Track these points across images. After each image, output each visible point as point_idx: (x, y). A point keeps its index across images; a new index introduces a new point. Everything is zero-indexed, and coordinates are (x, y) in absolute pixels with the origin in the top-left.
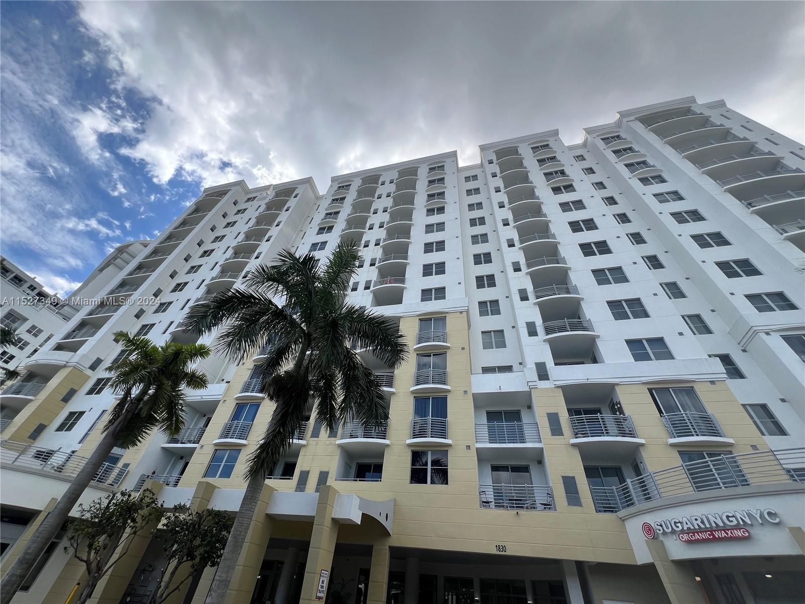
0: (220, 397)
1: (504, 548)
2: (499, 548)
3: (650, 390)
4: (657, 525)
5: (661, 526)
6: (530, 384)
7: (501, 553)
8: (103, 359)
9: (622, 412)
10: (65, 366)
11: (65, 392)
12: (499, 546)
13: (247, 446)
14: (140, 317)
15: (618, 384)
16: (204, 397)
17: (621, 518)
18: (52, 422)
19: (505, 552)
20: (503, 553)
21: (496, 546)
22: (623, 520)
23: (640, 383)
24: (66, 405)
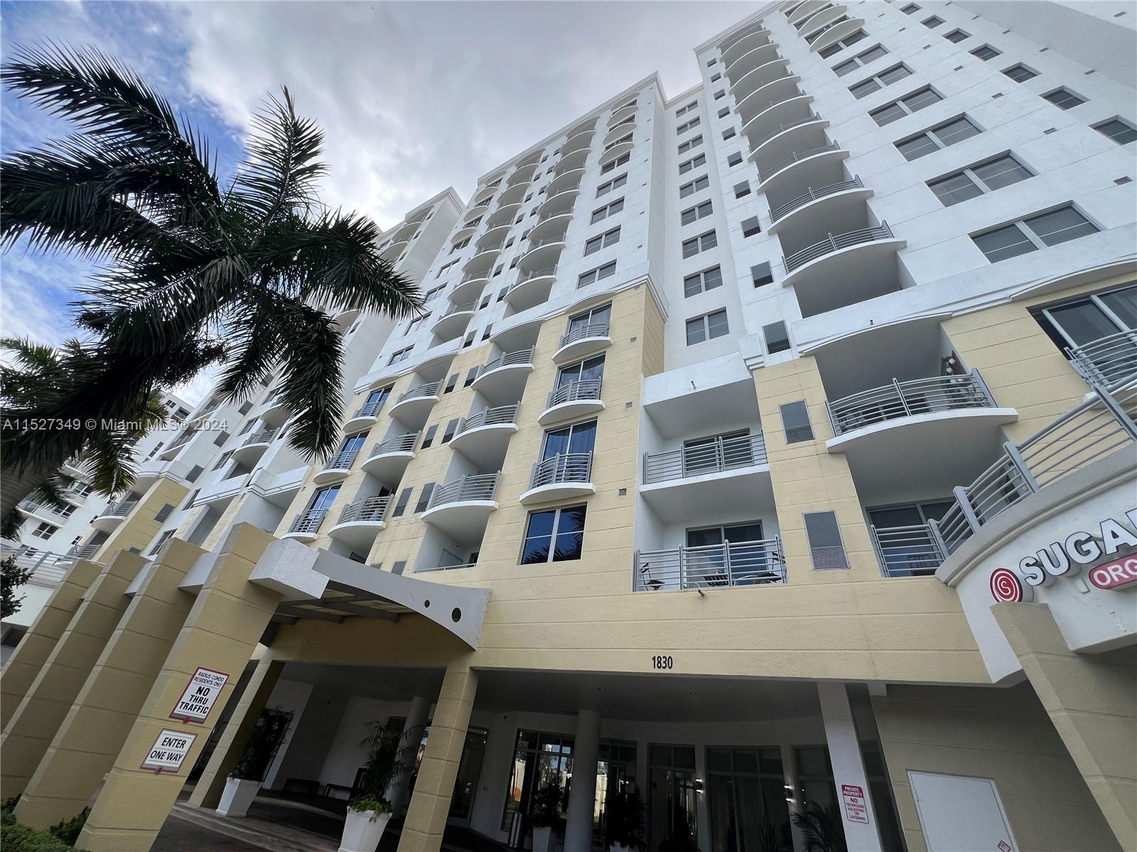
0: (299, 483)
1: (669, 662)
2: (659, 662)
3: (1036, 313)
4: (1028, 565)
5: (1038, 564)
6: (749, 363)
7: (661, 671)
8: (203, 467)
9: (958, 368)
10: (158, 478)
11: (158, 509)
12: (659, 657)
13: (316, 542)
14: (247, 413)
15: (948, 318)
16: (283, 488)
17: (946, 583)
18: (146, 546)
19: (670, 668)
20: (667, 671)
21: (654, 659)
22: (952, 585)
23: (1007, 301)
24: (162, 526)
